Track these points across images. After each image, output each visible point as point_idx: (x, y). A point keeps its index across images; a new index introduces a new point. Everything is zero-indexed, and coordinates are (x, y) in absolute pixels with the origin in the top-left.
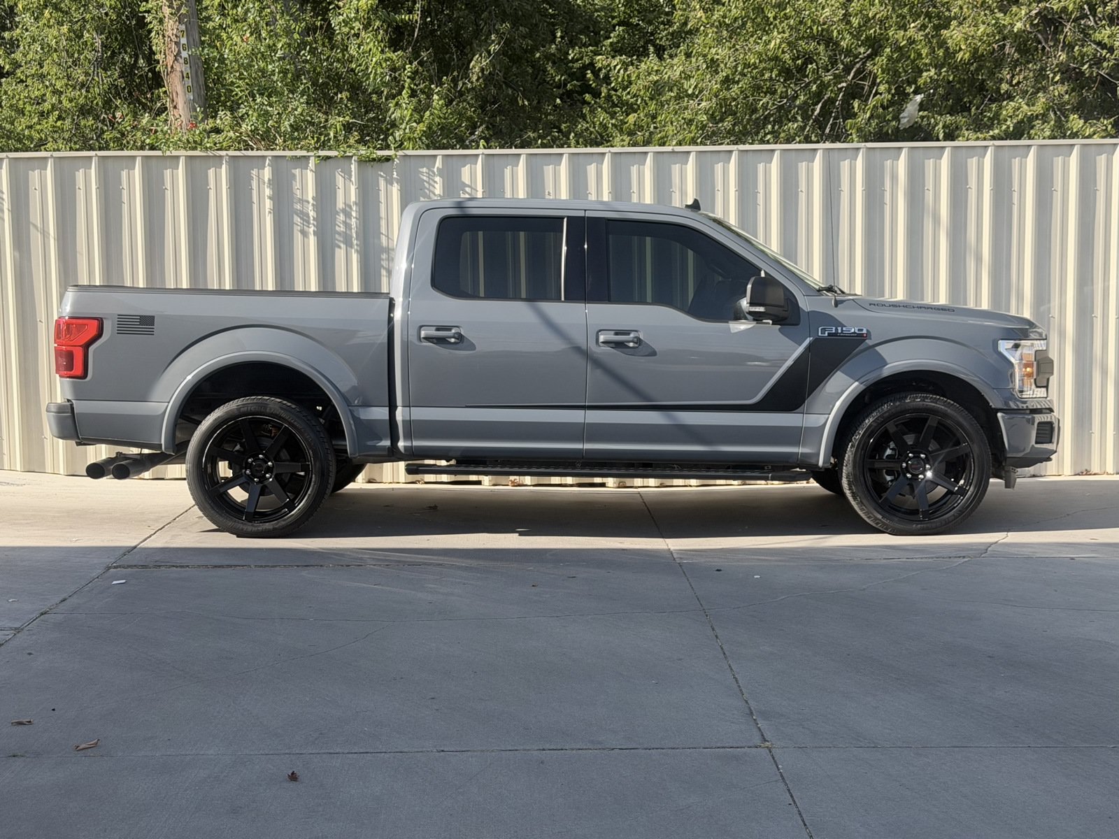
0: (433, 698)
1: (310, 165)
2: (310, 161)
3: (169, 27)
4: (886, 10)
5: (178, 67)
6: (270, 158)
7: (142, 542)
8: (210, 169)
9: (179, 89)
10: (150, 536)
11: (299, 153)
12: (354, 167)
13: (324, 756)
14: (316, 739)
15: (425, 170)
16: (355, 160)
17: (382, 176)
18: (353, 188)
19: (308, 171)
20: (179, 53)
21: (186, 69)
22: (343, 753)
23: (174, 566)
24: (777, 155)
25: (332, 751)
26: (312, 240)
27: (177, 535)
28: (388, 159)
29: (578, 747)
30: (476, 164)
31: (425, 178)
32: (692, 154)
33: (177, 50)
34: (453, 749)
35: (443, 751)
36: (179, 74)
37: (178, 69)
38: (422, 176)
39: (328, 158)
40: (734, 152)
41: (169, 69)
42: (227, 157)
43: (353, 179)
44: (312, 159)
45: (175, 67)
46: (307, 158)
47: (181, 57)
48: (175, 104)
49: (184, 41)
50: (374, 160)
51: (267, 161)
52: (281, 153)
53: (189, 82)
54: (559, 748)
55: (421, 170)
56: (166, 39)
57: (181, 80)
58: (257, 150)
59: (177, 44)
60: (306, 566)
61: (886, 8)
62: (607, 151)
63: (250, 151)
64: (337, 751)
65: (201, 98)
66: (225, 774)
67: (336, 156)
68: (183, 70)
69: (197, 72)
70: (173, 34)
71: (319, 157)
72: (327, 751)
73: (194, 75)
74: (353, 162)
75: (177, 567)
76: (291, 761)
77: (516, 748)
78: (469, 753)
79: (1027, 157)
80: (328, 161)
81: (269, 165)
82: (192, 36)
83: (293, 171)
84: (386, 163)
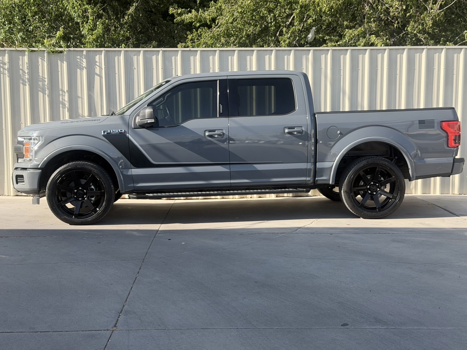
1: (26, 54)
6: (8, 51)
11: (21, 48)
12: (46, 55)
15: (78, 57)
16: (46, 52)
17: (59, 59)
19: (25, 57)
26: (27, 87)
28: (61, 52)
31: (78, 60)
32: (198, 51)
43: (46, 60)
44: (27, 51)
46: (25, 51)
50: (55, 52)
52: (13, 49)
55: (77, 57)
62: (161, 50)
67: (37, 50)
71: (30, 50)
74: (45, 53)
79: (347, 54)
80: (34, 52)
81: (7, 54)
83: (18, 57)
84: (60, 54)
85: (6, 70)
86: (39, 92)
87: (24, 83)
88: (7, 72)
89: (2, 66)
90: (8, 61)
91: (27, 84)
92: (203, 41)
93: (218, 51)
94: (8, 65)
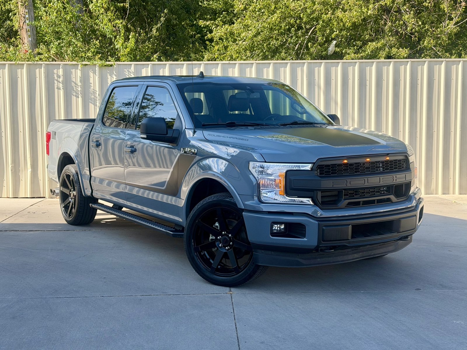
0: (105, 278)
1: (79, 68)
2: (79, 66)
3: (21, 11)
4: (320, 7)
5: (25, 27)
6: (62, 65)
7: (2, 222)
8: (37, 69)
9: (25, 36)
10: (6, 219)
11: (74, 63)
12: (97, 69)
13: (55, 299)
14: (53, 293)
15: (127, 70)
16: (97, 66)
17: (108, 72)
18: (97, 77)
19: (78, 70)
20: (25, 21)
21: (28, 28)
22: (63, 298)
23: (13, 231)
24: (271, 65)
25: (58, 297)
26: (80, 99)
27: (17, 219)
28: (111, 66)
29: (157, 294)
30: (148, 68)
31: (127, 74)
32: (237, 64)
33: (24, 20)
34: (107, 296)
35: (103, 296)
36: (25, 30)
37: (25, 28)
38: (125, 73)
39: (87, 65)
40: (254, 64)
41: (21, 28)
42: (44, 64)
43: (97, 74)
44: (80, 65)
45: (23, 27)
46: (78, 65)
47: (26, 23)
48: (23, 42)
49: (27, 16)
50: (105, 66)
51: (61, 67)
52: (68, 63)
53: (29, 33)
54: (149, 295)
55: (125, 70)
56: (20, 15)
57: (26, 32)
58: (58, 61)
59: (24, 17)
60: (68, 230)
61: (320, 6)
62: (202, 63)
63: (54, 62)
64: (61, 297)
65: (35, 40)
66: (13, 305)
67: (89, 64)
68: (27, 28)
69: (33, 29)
70: (23, 13)
71: (82, 64)
72: (57, 297)
73: (31, 30)
74: (97, 67)
75: (14, 231)
76: (41, 300)
77: (132, 295)
78: (113, 297)
79: (372, 66)
80: (86, 66)
81: (62, 68)
82: (31, 14)
83: (72, 70)
84: (111, 67)
85: (60, 82)
86: (90, 104)
87: (77, 95)
88: (61, 85)
89: (57, 79)
90: (62, 74)
91: (80, 96)
92: (228, 54)
93: (255, 64)
94: (63, 77)
